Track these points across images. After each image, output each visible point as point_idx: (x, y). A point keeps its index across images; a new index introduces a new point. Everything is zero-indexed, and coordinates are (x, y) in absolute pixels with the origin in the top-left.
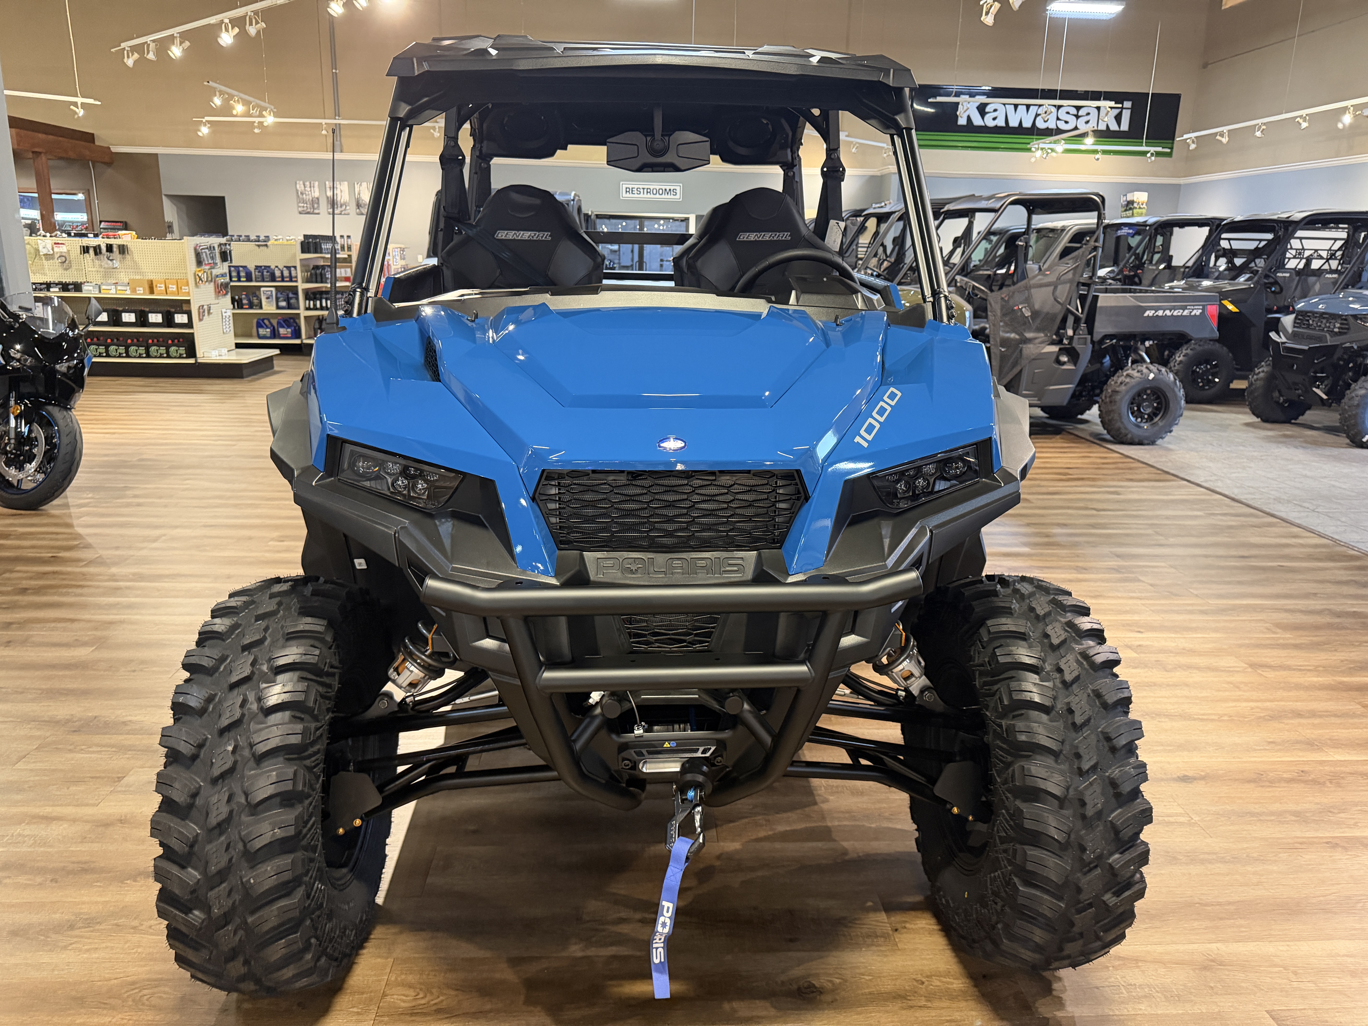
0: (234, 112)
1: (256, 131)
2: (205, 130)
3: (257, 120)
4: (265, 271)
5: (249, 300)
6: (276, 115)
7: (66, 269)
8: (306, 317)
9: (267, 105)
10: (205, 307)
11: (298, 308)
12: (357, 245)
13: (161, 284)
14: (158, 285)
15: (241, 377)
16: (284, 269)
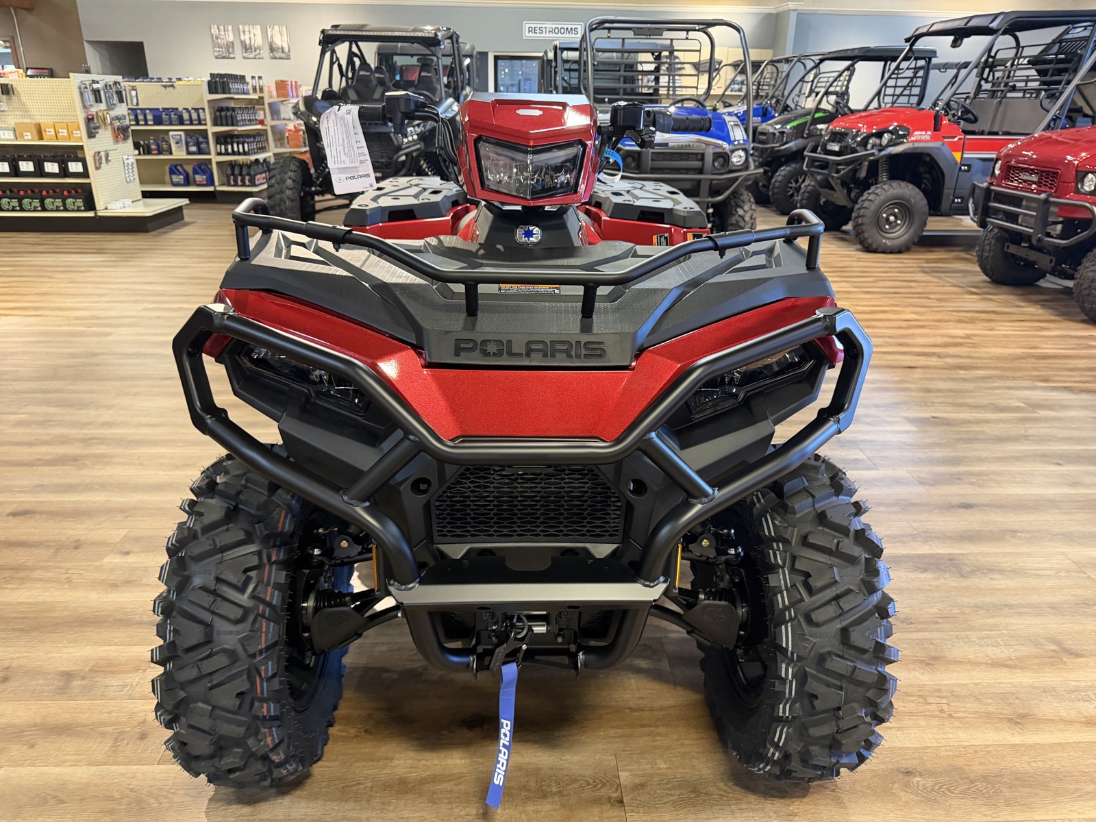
4: (173, 113)
5: (158, 145)
8: (218, 163)
10: (103, 154)
11: (209, 153)
12: (269, 87)
13: (50, 128)
14: (47, 130)
15: (147, 231)
16: (193, 111)
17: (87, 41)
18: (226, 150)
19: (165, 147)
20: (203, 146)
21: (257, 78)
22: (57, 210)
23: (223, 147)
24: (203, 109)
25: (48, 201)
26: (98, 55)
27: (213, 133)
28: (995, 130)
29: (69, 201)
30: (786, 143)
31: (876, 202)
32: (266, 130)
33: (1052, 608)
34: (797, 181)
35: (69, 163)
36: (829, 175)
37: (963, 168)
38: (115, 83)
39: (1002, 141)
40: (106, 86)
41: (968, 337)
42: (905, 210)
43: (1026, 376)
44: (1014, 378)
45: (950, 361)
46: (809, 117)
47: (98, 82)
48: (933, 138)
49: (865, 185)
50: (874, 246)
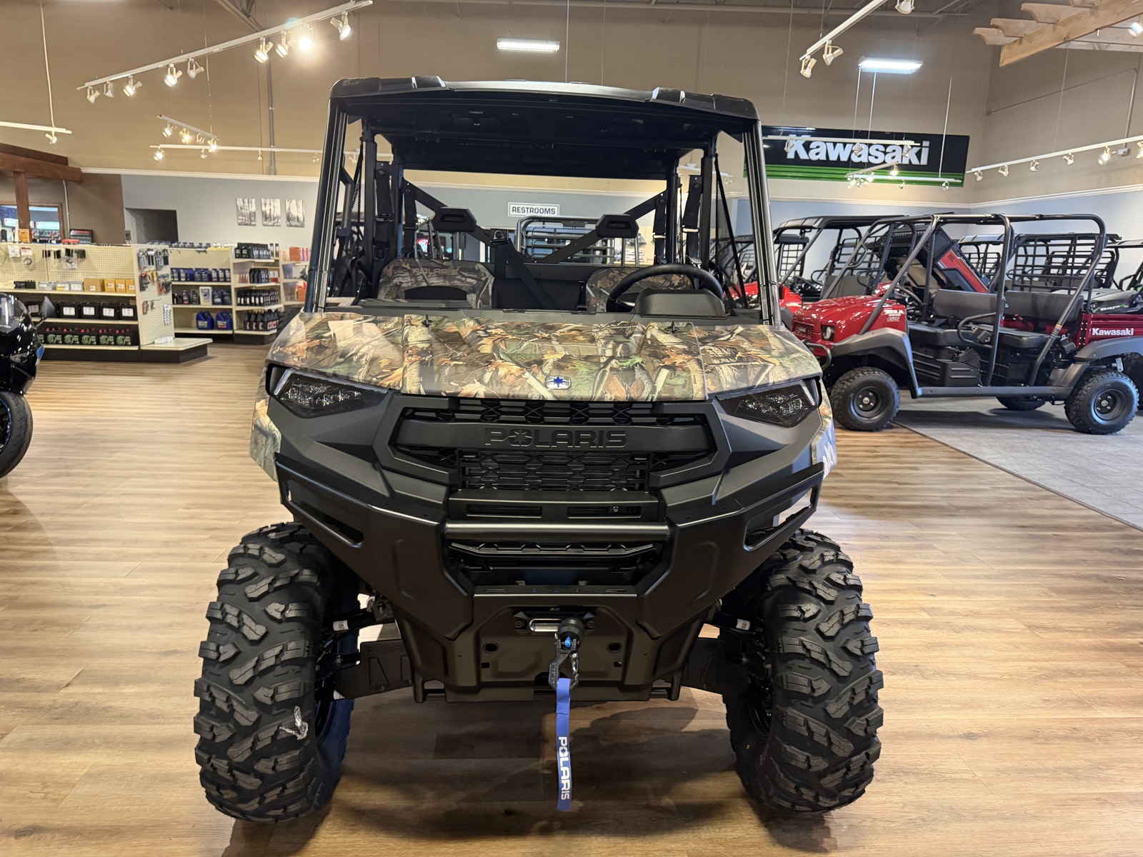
0: (183, 141)
1: (203, 156)
2: (159, 156)
3: (204, 148)
4: (204, 272)
5: (189, 297)
6: (218, 144)
7: (32, 270)
8: (238, 312)
9: (211, 135)
10: (149, 303)
11: (231, 304)
12: (284, 252)
13: (112, 284)
14: (109, 285)
16: (220, 271)
17: (127, 209)
18: (245, 302)
19: (195, 298)
20: (226, 298)
21: (275, 245)
22: (109, 344)
23: (242, 299)
24: (229, 270)
25: (103, 337)
27: (236, 289)
29: (120, 338)
32: (279, 287)
35: (123, 310)
38: (164, 250)
40: (157, 252)
47: (152, 250)
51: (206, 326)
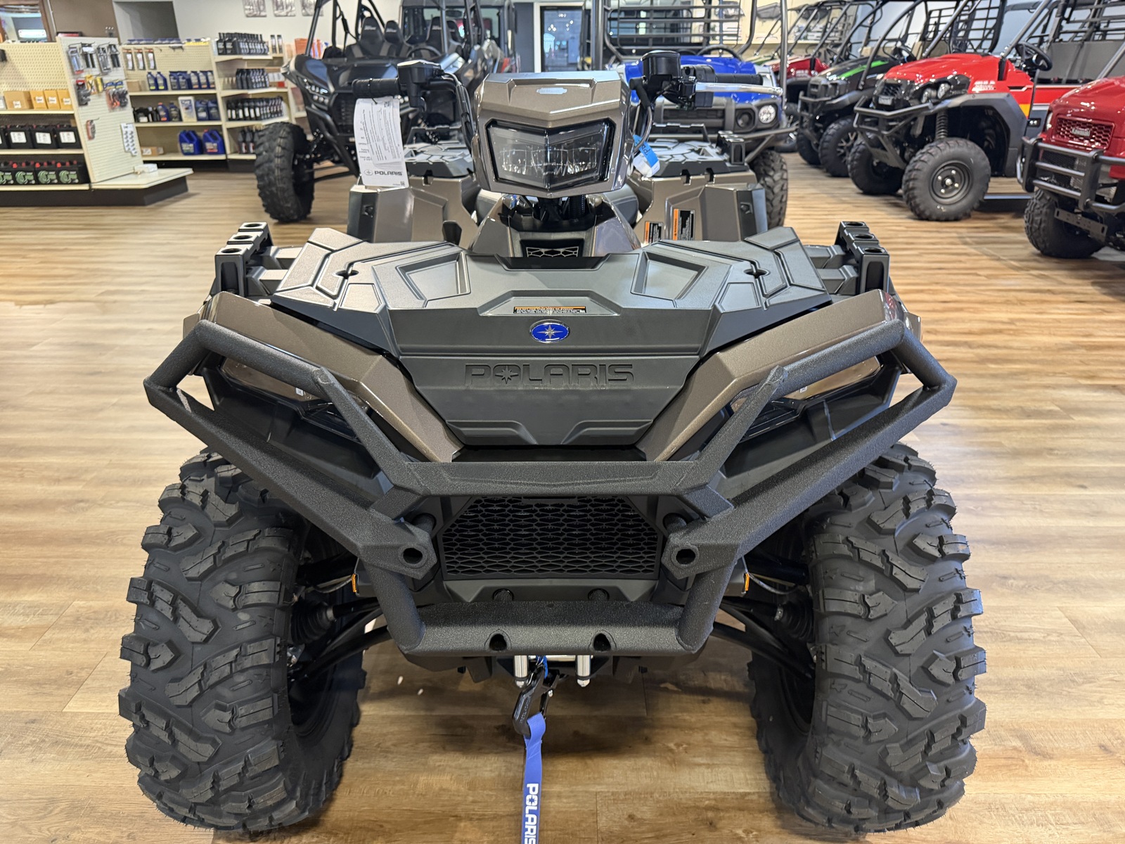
4: (181, 77)
5: (167, 111)
8: (229, 130)
10: (96, 122)
11: (219, 119)
12: (289, 46)
13: (40, 96)
14: (37, 98)
15: (143, 204)
16: (201, 74)
17: (117, 3)
18: (237, 115)
19: (174, 113)
20: (213, 111)
21: (276, 37)
22: (51, 183)
23: (234, 112)
24: (211, 72)
25: (42, 174)
26: (128, 16)
27: (223, 98)
28: (1074, 78)
29: (63, 173)
30: (839, 96)
31: (930, 163)
32: (286, 93)
33: (1029, 687)
34: (848, 140)
35: (61, 134)
36: (878, 133)
37: (1031, 122)
38: (110, 46)
39: (1057, 91)
40: (98, 49)
41: (1012, 322)
42: (964, 170)
43: (1069, 371)
44: (1055, 374)
45: (982, 352)
46: (866, 67)
47: (90, 45)
48: (998, 89)
49: (920, 143)
50: (927, 213)
51: (192, 151)
